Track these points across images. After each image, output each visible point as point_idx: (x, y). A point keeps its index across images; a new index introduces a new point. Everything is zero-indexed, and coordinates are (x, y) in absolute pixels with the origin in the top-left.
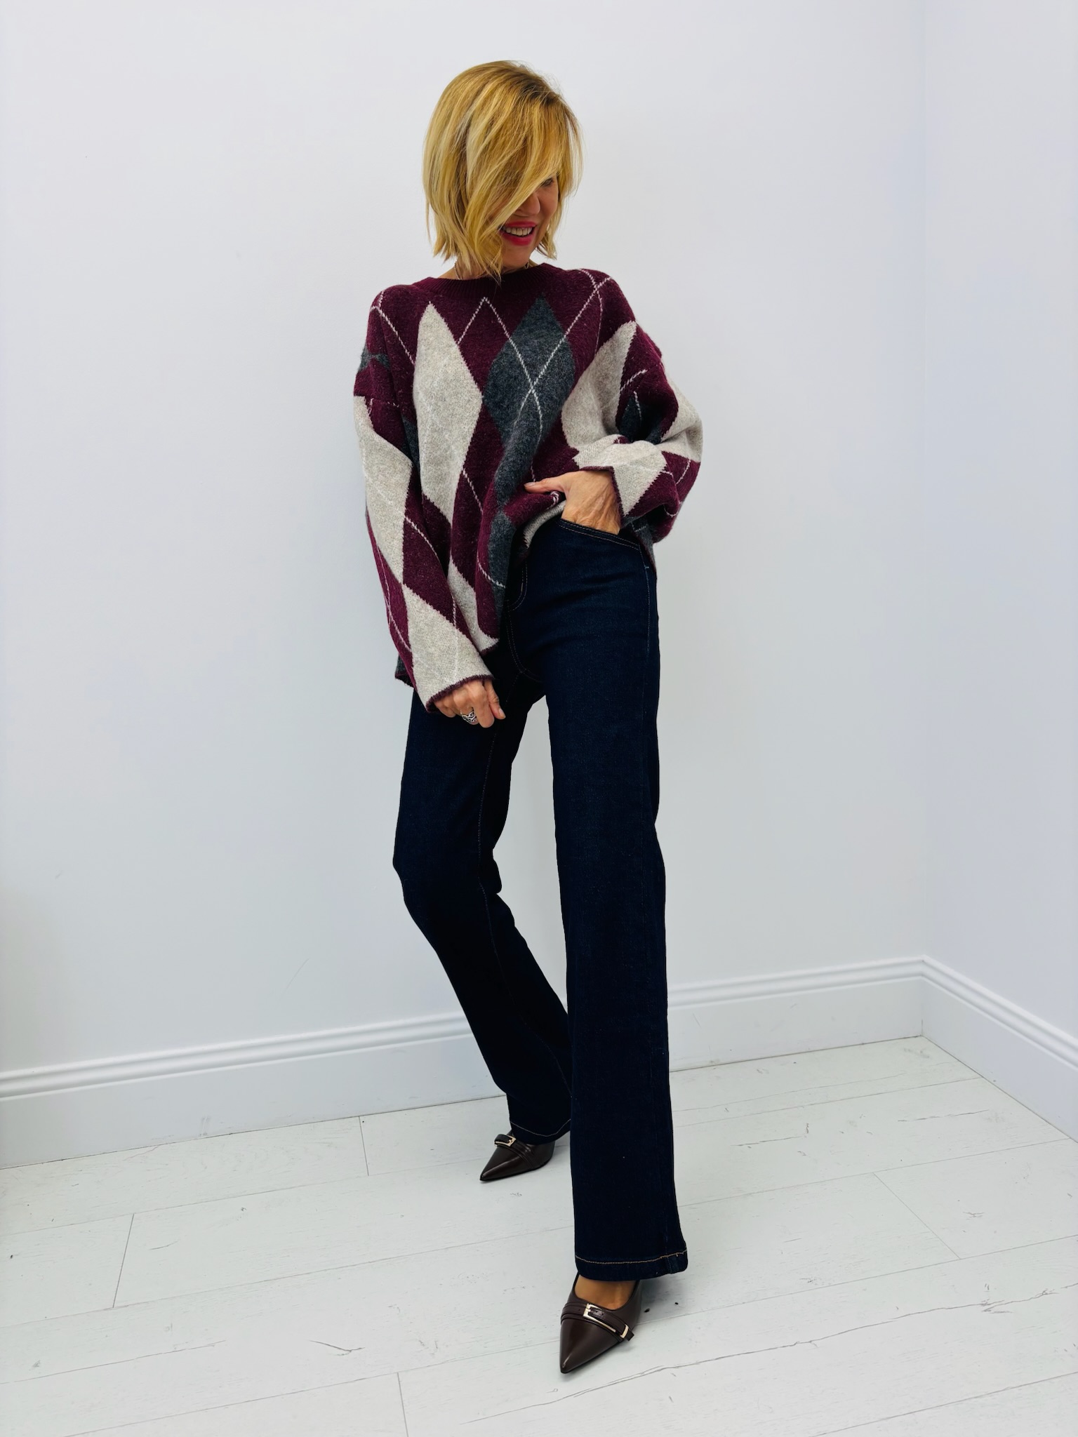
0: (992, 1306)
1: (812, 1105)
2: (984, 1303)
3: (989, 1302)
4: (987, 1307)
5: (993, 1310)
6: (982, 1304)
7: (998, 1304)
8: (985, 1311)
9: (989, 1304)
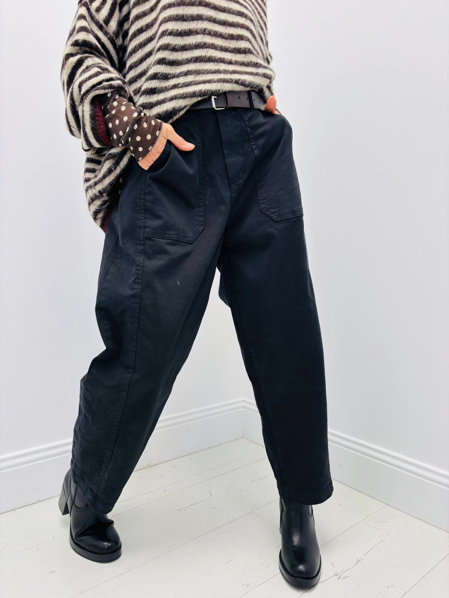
0: (340, 574)
1: (207, 480)
2: (336, 574)
5: (342, 577)
6: (336, 575)
7: (342, 573)
8: (338, 579)
9: (338, 574)
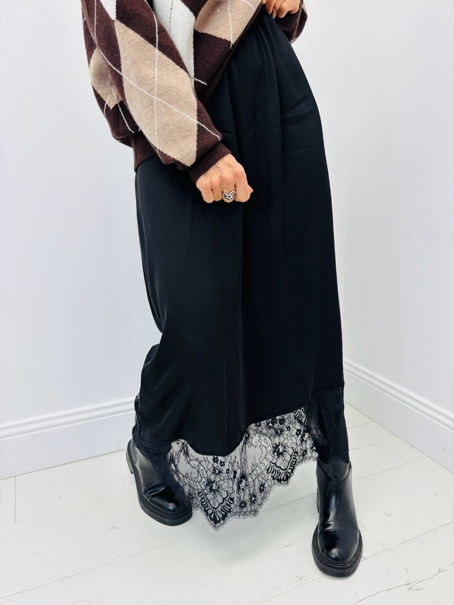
0: (412, 585)
3: (409, 583)
4: (409, 586)
5: (413, 590)
7: (415, 582)
8: (409, 589)
